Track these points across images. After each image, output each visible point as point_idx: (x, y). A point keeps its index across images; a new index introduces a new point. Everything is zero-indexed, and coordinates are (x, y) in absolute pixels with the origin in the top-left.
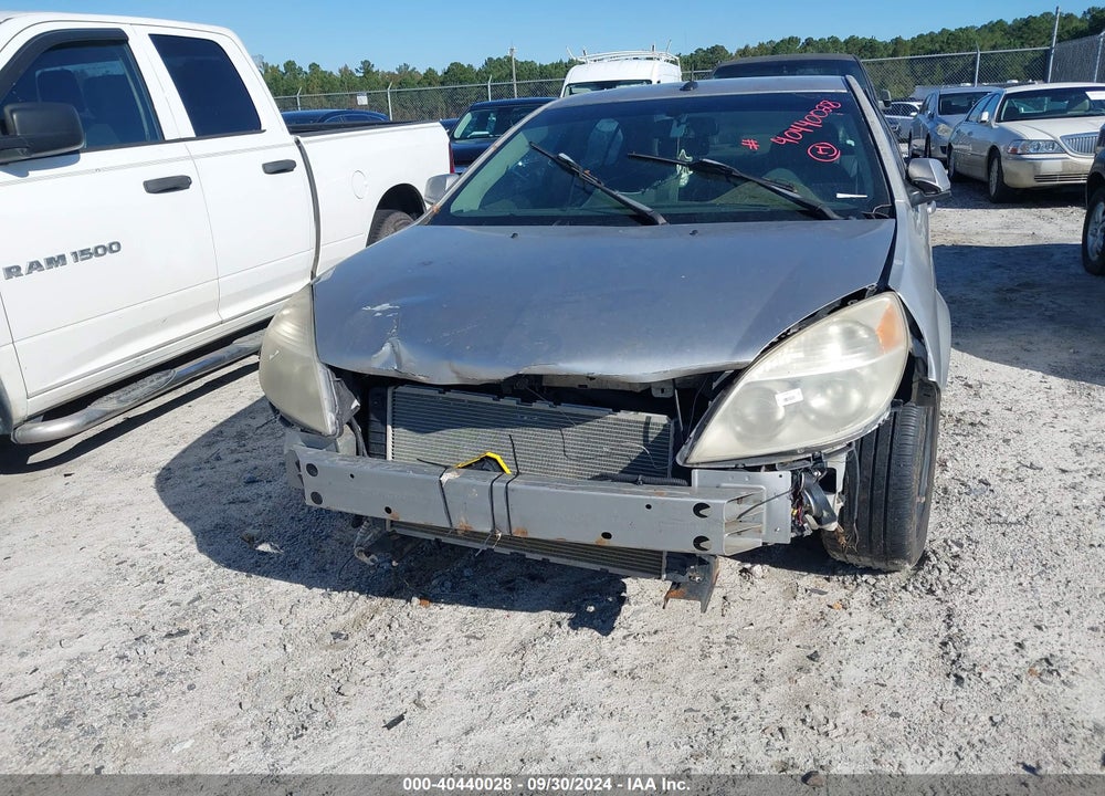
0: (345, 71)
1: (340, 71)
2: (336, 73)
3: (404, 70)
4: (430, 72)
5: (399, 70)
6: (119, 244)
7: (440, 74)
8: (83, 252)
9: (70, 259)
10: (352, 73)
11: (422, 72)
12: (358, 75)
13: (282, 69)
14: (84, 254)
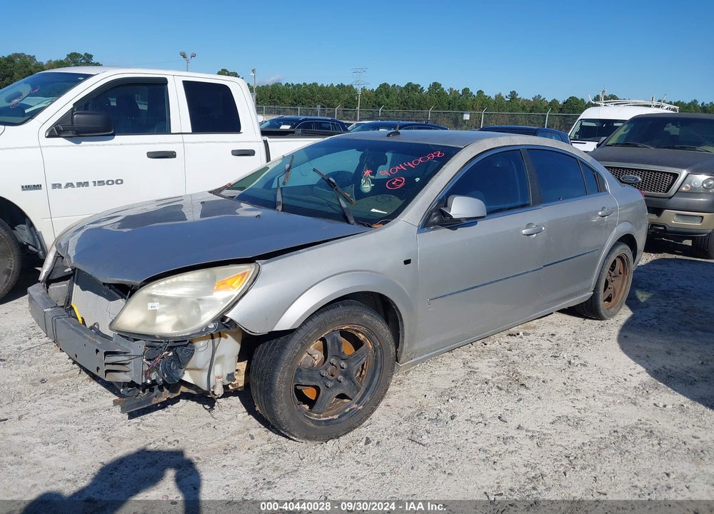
0: (499, 97)
1: (496, 96)
2: (493, 97)
3: (538, 99)
4: (555, 101)
5: (534, 99)
6: (122, 181)
7: (560, 103)
8: (99, 182)
9: (91, 184)
10: (503, 98)
11: (549, 101)
12: (506, 99)
13: (460, 92)
14: (101, 183)
